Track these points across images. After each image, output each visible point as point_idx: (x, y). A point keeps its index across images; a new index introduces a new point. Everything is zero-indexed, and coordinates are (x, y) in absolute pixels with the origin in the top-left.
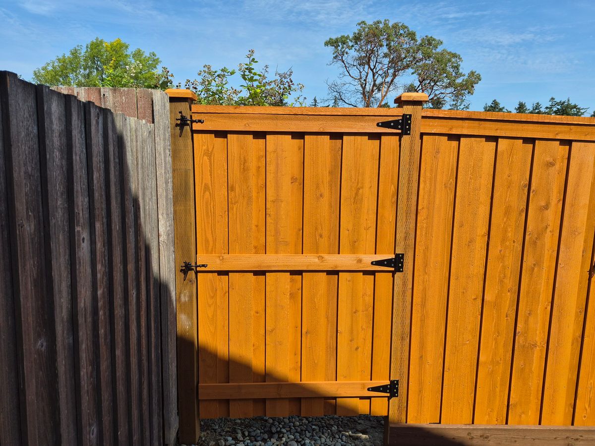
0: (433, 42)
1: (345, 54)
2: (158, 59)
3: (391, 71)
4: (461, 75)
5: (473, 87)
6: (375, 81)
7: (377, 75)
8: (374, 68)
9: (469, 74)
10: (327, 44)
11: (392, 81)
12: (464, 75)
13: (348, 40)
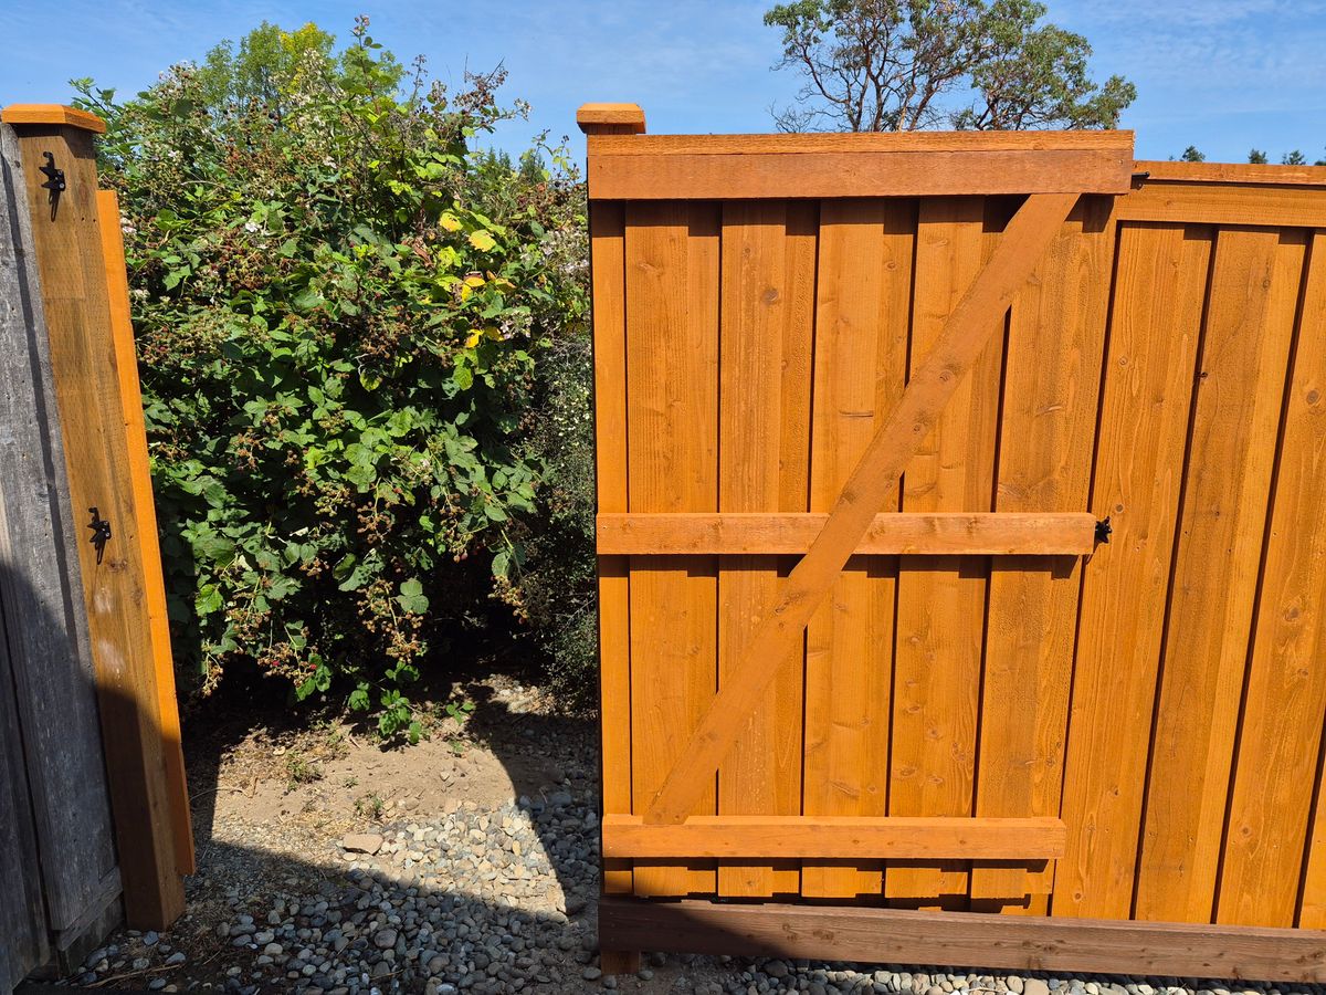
0: (1024, 9)
1: (812, 42)
2: (400, 66)
3: (922, 80)
4: (1089, 87)
5: (1115, 115)
6: (881, 105)
7: (888, 89)
8: (880, 73)
9: (1106, 84)
10: (769, 20)
11: (923, 104)
12: (1095, 88)
13: (819, 10)
